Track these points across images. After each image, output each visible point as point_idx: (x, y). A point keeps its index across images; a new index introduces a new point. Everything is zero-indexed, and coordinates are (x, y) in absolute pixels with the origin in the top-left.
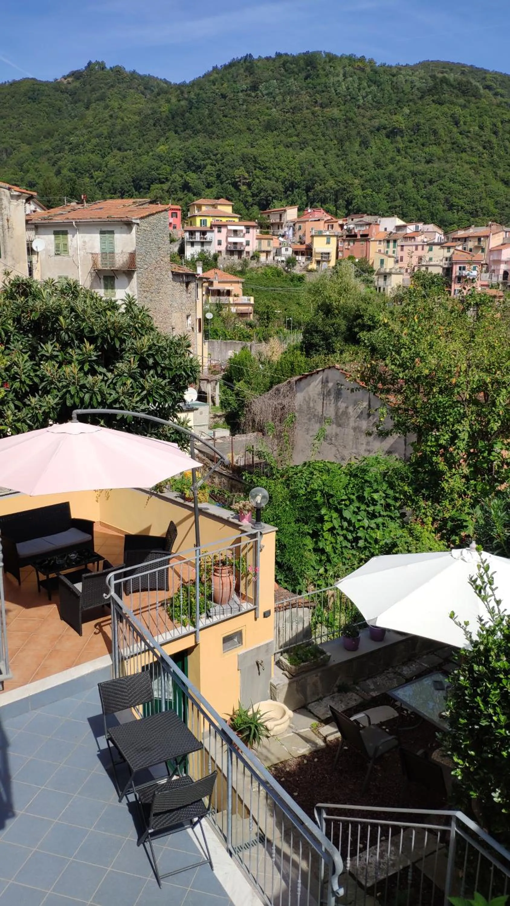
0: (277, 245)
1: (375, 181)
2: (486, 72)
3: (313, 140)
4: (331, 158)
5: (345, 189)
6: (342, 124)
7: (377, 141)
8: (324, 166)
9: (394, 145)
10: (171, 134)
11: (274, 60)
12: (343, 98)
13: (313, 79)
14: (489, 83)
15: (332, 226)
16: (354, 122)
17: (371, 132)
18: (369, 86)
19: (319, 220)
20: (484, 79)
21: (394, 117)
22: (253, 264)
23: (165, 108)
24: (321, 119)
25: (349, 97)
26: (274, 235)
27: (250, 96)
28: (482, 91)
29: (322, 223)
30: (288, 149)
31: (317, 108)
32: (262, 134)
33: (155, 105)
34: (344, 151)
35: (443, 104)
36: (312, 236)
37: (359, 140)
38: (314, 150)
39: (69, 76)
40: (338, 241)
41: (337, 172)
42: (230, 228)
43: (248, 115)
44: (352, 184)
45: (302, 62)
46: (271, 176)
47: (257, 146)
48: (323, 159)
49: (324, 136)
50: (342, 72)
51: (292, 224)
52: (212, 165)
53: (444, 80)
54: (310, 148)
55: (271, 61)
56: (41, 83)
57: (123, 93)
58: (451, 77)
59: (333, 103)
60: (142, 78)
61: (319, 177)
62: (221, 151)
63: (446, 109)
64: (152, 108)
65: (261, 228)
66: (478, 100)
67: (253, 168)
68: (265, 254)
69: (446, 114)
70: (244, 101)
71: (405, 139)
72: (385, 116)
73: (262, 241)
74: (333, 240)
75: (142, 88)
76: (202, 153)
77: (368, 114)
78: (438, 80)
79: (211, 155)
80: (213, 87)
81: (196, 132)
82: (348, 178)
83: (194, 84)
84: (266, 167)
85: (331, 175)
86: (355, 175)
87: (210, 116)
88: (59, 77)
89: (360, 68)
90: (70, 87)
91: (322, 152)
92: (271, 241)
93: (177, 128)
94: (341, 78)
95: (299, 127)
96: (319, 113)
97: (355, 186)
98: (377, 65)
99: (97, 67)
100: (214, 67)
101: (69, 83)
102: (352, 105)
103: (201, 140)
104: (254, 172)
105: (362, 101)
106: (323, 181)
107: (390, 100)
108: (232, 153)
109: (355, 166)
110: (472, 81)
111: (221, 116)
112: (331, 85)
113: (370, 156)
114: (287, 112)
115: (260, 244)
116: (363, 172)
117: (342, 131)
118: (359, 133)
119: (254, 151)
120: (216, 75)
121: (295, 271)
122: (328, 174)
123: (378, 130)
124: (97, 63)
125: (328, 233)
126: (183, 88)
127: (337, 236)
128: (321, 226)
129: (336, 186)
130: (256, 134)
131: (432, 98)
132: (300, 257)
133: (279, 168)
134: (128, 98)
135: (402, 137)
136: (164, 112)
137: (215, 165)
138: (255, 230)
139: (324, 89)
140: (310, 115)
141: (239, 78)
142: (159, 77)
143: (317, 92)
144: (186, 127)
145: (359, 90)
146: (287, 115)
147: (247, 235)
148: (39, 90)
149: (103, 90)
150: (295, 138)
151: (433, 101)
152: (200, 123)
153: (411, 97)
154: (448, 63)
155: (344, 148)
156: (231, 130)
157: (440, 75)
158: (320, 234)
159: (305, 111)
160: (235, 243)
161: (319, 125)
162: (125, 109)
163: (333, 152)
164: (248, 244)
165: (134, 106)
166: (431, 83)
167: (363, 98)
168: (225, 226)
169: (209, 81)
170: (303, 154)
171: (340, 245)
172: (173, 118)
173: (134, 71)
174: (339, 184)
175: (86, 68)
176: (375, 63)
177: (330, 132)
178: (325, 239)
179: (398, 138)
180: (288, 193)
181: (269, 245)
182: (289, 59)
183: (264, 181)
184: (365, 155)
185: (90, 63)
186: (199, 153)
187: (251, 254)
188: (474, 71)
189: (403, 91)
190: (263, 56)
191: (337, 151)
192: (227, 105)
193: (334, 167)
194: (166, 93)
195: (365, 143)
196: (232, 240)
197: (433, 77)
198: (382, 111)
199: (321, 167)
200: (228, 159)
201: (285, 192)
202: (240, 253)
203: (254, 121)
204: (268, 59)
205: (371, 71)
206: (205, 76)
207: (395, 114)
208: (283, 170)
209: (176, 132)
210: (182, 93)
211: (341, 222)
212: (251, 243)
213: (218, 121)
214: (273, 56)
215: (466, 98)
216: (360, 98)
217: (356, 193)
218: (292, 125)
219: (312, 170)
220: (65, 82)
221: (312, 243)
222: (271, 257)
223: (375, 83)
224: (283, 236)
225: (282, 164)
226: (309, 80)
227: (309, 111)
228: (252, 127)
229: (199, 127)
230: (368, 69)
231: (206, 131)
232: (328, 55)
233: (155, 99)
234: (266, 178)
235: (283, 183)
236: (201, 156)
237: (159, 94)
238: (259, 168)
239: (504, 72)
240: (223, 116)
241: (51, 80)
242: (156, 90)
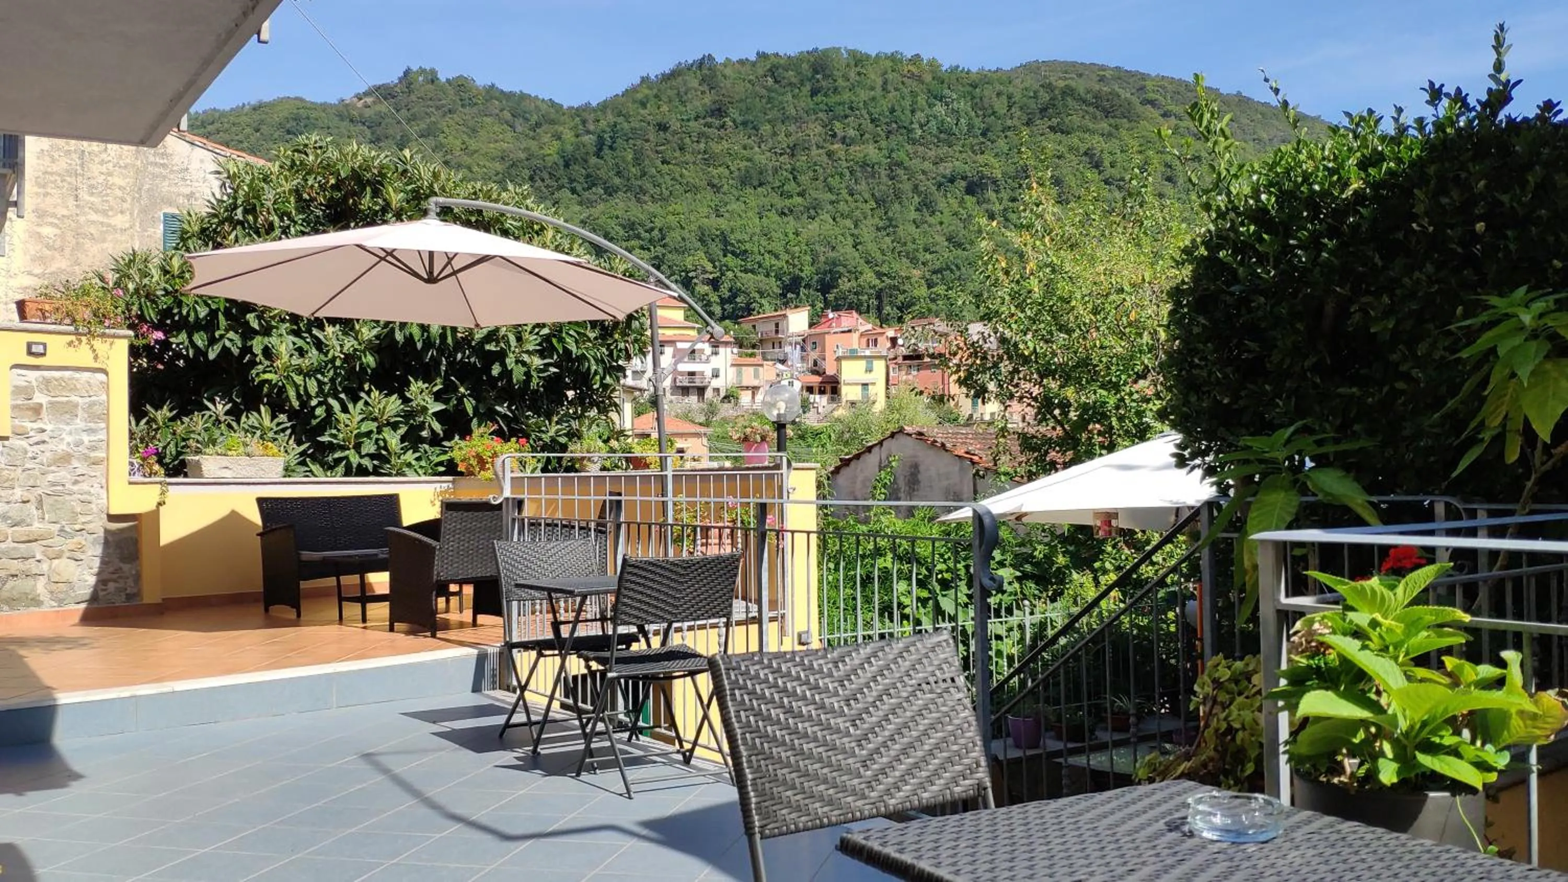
0: (773, 377)
1: (952, 271)
2: (1144, 77)
3: (832, 203)
4: (867, 232)
5: (895, 288)
6: (883, 173)
7: (951, 201)
8: (854, 247)
9: (985, 206)
10: (566, 194)
11: (754, 64)
12: (884, 127)
13: (826, 95)
14: (1151, 96)
15: (876, 340)
16: (905, 169)
17: (939, 185)
18: (931, 106)
19: (850, 331)
20: (1142, 89)
21: (981, 159)
22: (726, 410)
23: (552, 150)
24: (844, 164)
25: (894, 125)
26: (765, 359)
27: (709, 126)
28: (1140, 109)
29: (855, 336)
30: (785, 219)
31: (836, 146)
32: (736, 193)
33: (533, 145)
34: (890, 220)
35: (1068, 133)
36: (839, 359)
37: (917, 199)
38: (834, 219)
39: (366, 94)
40: (887, 367)
41: (879, 257)
42: (680, 345)
43: (709, 159)
44: (908, 278)
45: (805, 66)
46: (756, 266)
47: (726, 215)
48: (852, 235)
49: (852, 195)
50: (879, 81)
51: (800, 339)
52: (642, 248)
53: (1068, 92)
54: (827, 217)
55: (748, 67)
56: (314, 107)
57: (471, 123)
58: (1081, 86)
59: (867, 136)
60: (509, 96)
61: (845, 266)
62: (658, 223)
63: (1076, 140)
64: (526, 149)
65: (741, 347)
66: (1133, 124)
67: (721, 253)
68: (750, 392)
69: (1077, 150)
70: (701, 135)
71: (1004, 195)
72: (964, 155)
73: (744, 368)
74: (879, 366)
75: (507, 115)
76: (624, 227)
77: (931, 153)
78: (1057, 92)
79: (641, 230)
80: (642, 112)
81: (610, 191)
82: (902, 267)
83: (604, 107)
84: (746, 251)
85: (867, 262)
86: (914, 261)
87: (637, 161)
88: (348, 96)
89: (913, 74)
90: (368, 113)
91: (849, 223)
92: (760, 369)
93: (575, 184)
94: (878, 92)
95: (804, 179)
96: (841, 154)
97: (913, 280)
98: (944, 69)
99: (421, 79)
100: (643, 78)
101: (367, 106)
102: (901, 138)
103: (621, 205)
104: (724, 260)
105: (919, 132)
106: (856, 274)
107: (971, 126)
108: (682, 228)
109: (911, 247)
110: (1121, 91)
111: (658, 163)
112: (861, 105)
113: (939, 228)
114: (781, 154)
115: (739, 374)
116: (928, 256)
117: (884, 185)
118: (916, 187)
119: (723, 223)
120: (647, 91)
121: (808, 422)
122: (862, 261)
123: (952, 181)
124: (422, 71)
125: (868, 353)
126: (585, 115)
127: (884, 358)
128: (854, 341)
129: (878, 282)
130: (725, 194)
131: (1050, 123)
132: (817, 397)
133: (769, 252)
134: (482, 133)
135: (997, 192)
136: (549, 155)
137: (649, 250)
138: (729, 350)
139: (848, 112)
140: (825, 159)
141: (690, 96)
142: (541, 97)
143: (836, 118)
144: (592, 181)
145: (913, 112)
146: (781, 159)
147: (713, 358)
148: (308, 118)
149: (433, 119)
150: (799, 200)
151: (1050, 127)
152: (619, 174)
153: (1009, 123)
154: (1074, 64)
155: (890, 214)
156: (678, 187)
157: (1061, 84)
158: (853, 356)
159: (814, 152)
160: (692, 374)
161: (841, 175)
162: (476, 151)
163: (870, 221)
164: (716, 375)
165: (492, 145)
166: (1045, 97)
167: (921, 126)
168: (672, 343)
169: (634, 102)
170: (814, 226)
171: (891, 374)
172: (567, 165)
173: (493, 85)
174: (885, 278)
175: (400, 79)
176: (941, 65)
177: (863, 187)
178: (862, 364)
179: (991, 194)
180: (789, 295)
181: (756, 376)
182: (782, 62)
183: (743, 275)
184: (930, 226)
185: (407, 73)
186: (618, 228)
187: (723, 394)
188: (1121, 75)
189: (994, 113)
190: (734, 59)
191: (876, 221)
192: (668, 142)
193: (872, 248)
194: (552, 122)
195: (927, 205)
196: (686, 367)
197: (1049, 87)
198: (958, 148)
199: (849, 249)
200: (674, 237)
201: (783, 295)
202: (701, 391)
203: (721, 169)
204: (742, 62)
205: (934, 78)
206: (626, 93)
207: (982, 153)
208: (777, 257)
209: (573, 191)
210: (584, 122)
211: (891, 333)
212: (722, 373)
213: (654, 170)
214: (753, 58)
215: (1112, 121)
216: (916, 126)
217: (916, 293)
218: (791, 177)
219: (832, 255)
220: (360, 104)
221: (839, 370)
222: (759, 397)
223: (941, 101)
224: (783, 362)
225: (777, 247)
226: (819, 98)
227: (821, 151)
228: (715, 181)
229: (617, 181)
230: (928, 78)
231: (629, 189)
232: (853, 54)
233: (532, 133)
234: (746, 271)
235: (778, 278)
236: (622, 232)
237: (538, 125)
238: (733, 253)
239: (1177, 77)
240: (663, 163)
241: (333, 100)
242: (534, 118)
